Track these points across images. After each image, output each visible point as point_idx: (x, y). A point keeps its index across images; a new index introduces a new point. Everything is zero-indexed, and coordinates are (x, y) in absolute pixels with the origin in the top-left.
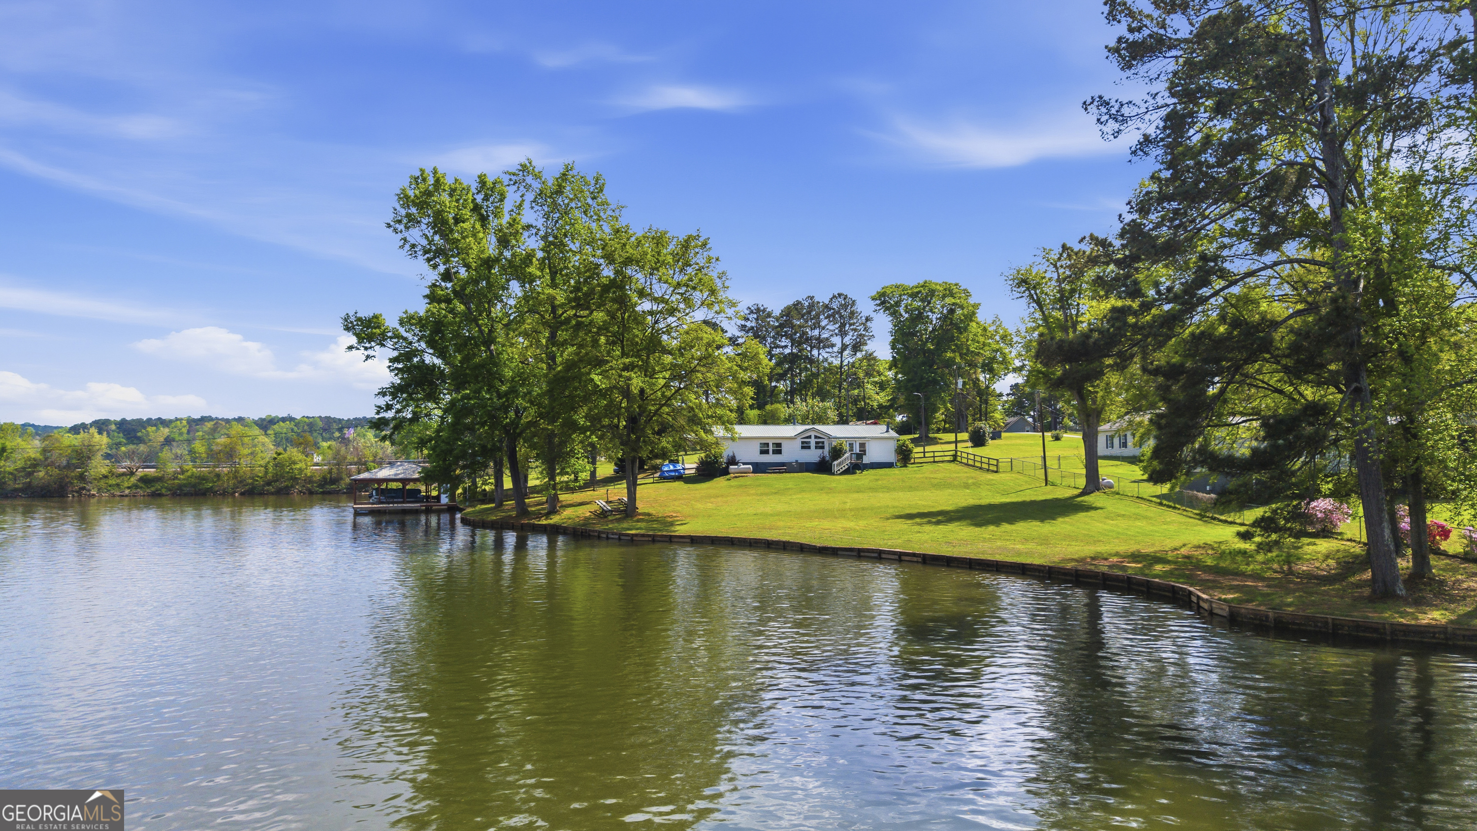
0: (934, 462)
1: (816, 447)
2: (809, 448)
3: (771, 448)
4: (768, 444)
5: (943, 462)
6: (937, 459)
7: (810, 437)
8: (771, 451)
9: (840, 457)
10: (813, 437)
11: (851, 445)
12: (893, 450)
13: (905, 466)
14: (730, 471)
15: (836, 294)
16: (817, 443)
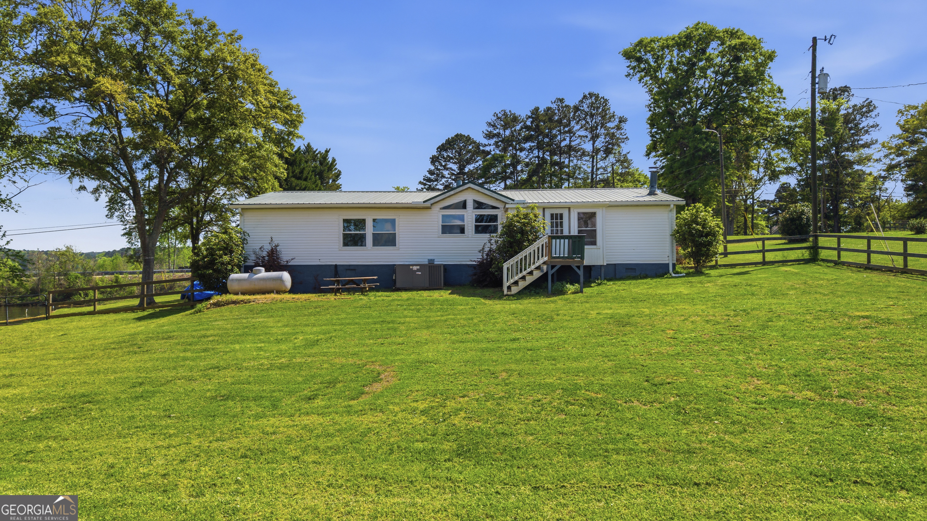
0: (764, 263)
1: (479, 230)
2: (462, 230)
3: (369, 231)
4: (360, 224)
5: (784, 262)
6: (770, 257)
7: (463, 205)
8: (369, 240)
9: (521, 249)
10: (470, 204)
11: (557, 219)
12: (667, 233)
13: (698, 272)
14: (230, 286)
15: (587, 94)
16: (479, 219)
